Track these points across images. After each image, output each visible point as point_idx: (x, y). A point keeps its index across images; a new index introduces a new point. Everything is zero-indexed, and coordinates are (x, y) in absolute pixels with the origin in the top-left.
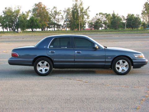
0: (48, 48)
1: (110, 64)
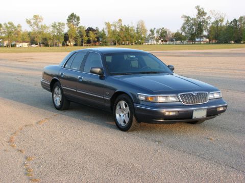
0: (63, 67)
1: (110, 105)
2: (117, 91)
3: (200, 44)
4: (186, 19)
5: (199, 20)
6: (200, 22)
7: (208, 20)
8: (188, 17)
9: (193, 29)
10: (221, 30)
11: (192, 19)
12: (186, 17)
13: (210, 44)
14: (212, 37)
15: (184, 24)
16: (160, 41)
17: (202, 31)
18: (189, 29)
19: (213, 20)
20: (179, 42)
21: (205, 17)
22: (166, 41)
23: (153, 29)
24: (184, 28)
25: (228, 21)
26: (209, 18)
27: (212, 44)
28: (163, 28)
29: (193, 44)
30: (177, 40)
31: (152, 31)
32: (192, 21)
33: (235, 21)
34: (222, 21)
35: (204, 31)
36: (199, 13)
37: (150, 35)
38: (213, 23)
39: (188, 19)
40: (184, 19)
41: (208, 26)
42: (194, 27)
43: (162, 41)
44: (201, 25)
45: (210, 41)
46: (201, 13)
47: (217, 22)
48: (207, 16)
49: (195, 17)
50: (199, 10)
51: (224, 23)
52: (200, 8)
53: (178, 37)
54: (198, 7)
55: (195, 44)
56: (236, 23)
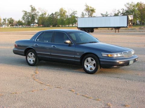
0: (35, 41)
1: (79, 61)
2: (84, 53)
3: (34, 27)
4: (25, 13)
5: (32, 13)
6: (33, 15)
7: (38, 14)
8: (26, 12)
9: (29, 18)
10: (45, 20)
11: (28, 13)
12: (24, 11)
13: (39, 27)
14: (40, 23)
15: (24, 16)
16: (10, 26)
17: (34, 20)
18: (27, 19)
19: (40, 13)
20: (21, 26)
21: (36, 12)
22: (13, 26)
23: (5, 18)
24: (23, 18)
25: (48, 14)
26: (38, 12)
27: (41, 27)
28: (11, 18)
29: (29, 27)
30: (20, 25)
31: (4, 20)
32: (28, 14)
33: (52, 14)
34: (45, 14)
35: (36, 20)
36: (32, 9)
37: (3, 22)
38: (40, 15)
39: (26, 13)
40: (23, 12)
41: (38, 17)
42: (29, 17)
43: (11, 26)
44: (34, 16)
45: (39, 25)
46: (33, 9)
47: (43, 15)
48: (37, 11)
49: (30, 12)
50: (32, 8)
51: (47, 16)
52: (33, 6)
53: (20, 23)
54: (31, 6)
55: (30, 27)
56: (53, 16)
